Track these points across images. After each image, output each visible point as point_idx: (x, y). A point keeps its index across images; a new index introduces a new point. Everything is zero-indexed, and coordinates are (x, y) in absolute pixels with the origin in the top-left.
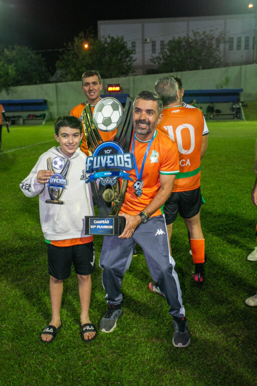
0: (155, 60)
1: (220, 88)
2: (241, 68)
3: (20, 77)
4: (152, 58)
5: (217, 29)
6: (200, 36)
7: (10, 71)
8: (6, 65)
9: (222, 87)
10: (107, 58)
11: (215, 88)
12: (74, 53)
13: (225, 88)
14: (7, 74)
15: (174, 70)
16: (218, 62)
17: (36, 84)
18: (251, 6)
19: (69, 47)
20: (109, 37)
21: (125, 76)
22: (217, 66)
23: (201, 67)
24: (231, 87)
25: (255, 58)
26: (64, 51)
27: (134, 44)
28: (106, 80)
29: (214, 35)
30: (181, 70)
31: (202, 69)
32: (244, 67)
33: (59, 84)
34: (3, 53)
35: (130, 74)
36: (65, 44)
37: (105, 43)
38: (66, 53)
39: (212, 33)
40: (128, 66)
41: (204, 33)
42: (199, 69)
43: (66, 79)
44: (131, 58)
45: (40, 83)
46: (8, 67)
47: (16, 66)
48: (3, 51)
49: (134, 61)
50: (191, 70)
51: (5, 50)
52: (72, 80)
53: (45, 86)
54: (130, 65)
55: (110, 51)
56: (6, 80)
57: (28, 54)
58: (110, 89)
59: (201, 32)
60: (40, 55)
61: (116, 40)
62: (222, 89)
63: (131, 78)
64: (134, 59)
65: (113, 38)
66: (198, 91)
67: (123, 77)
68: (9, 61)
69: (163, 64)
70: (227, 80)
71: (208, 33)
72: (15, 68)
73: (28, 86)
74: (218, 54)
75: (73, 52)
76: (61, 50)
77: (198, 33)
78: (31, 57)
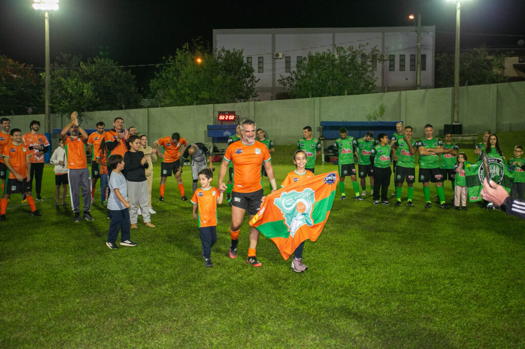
0: (286, 81)
1: (373, 120)
2: (400, 94)
3: (98, 99)
4: (281, 79)
5: (367, 44)
6: (345, 52)
7: (85, 91)
8: (80, 83)
9: (375, 118)
10: (219, 78)
11: (366, 120)
12: (176, 69)
13: (379, 119)
14: (82, 94)
15: (310, 95)
16: (370, 86)
17: (121, 108)
18: (411, 17)
19: (169, 62)
20: (223, 50)
21: (244, 101)
22: (369, 92)
23: (346, 93)
24: (387, 119)
25: (418, 83)
26: (162, 66)
27: (261, 60)
28: (217, 105)
29: (364, 52)
30: (321, 96)
31: (348, 94)
32: (403, 93)
33: (152, 110)
34: (78, 68)
35: (251, 98)
36: (164, 58)
37: (219, 58)
38: (165, 69)
39: (362, 48)
40: (248, 88)
41: (351, 48)
42: (344, 95)
43: (163, 104)
44: (253, 77)
45: (126, 108)
46: (83, 86)
47: (94, 85)
48: (79, 64)
49: (256, 82)
50: (333, 95)
51: (81, 63)
52: (171, 105)
53: (133, 112)
54: (251, 86)
55: (223, 68)
56: (79, 103)
57: (113, 70)
58: (222, 118)
59: (346, 47)
60: (130, 71)
61: (233, 54)
62: (376, 121)
63: (252, 103)
64: (257, 79)
65: (228, 52)
66: (342, 122)
67: (241, 102)
68: (86, 79)
69: (296, 86)
70: (382, 110)
71: (356, 48)
72: (93, 88)
73: (109, 111)
74: (370, 75)
75: (174, 68)
76: (157, 66)
77: (342, 48)
78: (117, 73)
